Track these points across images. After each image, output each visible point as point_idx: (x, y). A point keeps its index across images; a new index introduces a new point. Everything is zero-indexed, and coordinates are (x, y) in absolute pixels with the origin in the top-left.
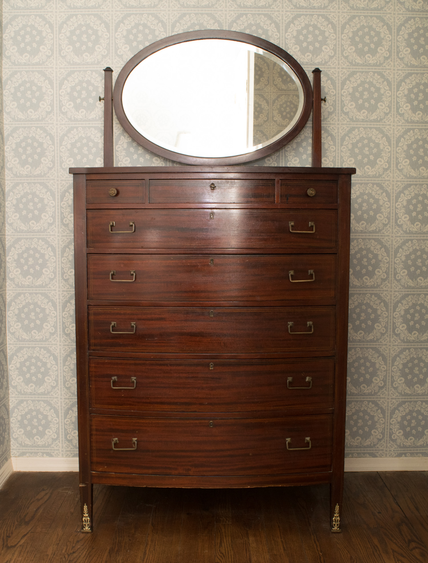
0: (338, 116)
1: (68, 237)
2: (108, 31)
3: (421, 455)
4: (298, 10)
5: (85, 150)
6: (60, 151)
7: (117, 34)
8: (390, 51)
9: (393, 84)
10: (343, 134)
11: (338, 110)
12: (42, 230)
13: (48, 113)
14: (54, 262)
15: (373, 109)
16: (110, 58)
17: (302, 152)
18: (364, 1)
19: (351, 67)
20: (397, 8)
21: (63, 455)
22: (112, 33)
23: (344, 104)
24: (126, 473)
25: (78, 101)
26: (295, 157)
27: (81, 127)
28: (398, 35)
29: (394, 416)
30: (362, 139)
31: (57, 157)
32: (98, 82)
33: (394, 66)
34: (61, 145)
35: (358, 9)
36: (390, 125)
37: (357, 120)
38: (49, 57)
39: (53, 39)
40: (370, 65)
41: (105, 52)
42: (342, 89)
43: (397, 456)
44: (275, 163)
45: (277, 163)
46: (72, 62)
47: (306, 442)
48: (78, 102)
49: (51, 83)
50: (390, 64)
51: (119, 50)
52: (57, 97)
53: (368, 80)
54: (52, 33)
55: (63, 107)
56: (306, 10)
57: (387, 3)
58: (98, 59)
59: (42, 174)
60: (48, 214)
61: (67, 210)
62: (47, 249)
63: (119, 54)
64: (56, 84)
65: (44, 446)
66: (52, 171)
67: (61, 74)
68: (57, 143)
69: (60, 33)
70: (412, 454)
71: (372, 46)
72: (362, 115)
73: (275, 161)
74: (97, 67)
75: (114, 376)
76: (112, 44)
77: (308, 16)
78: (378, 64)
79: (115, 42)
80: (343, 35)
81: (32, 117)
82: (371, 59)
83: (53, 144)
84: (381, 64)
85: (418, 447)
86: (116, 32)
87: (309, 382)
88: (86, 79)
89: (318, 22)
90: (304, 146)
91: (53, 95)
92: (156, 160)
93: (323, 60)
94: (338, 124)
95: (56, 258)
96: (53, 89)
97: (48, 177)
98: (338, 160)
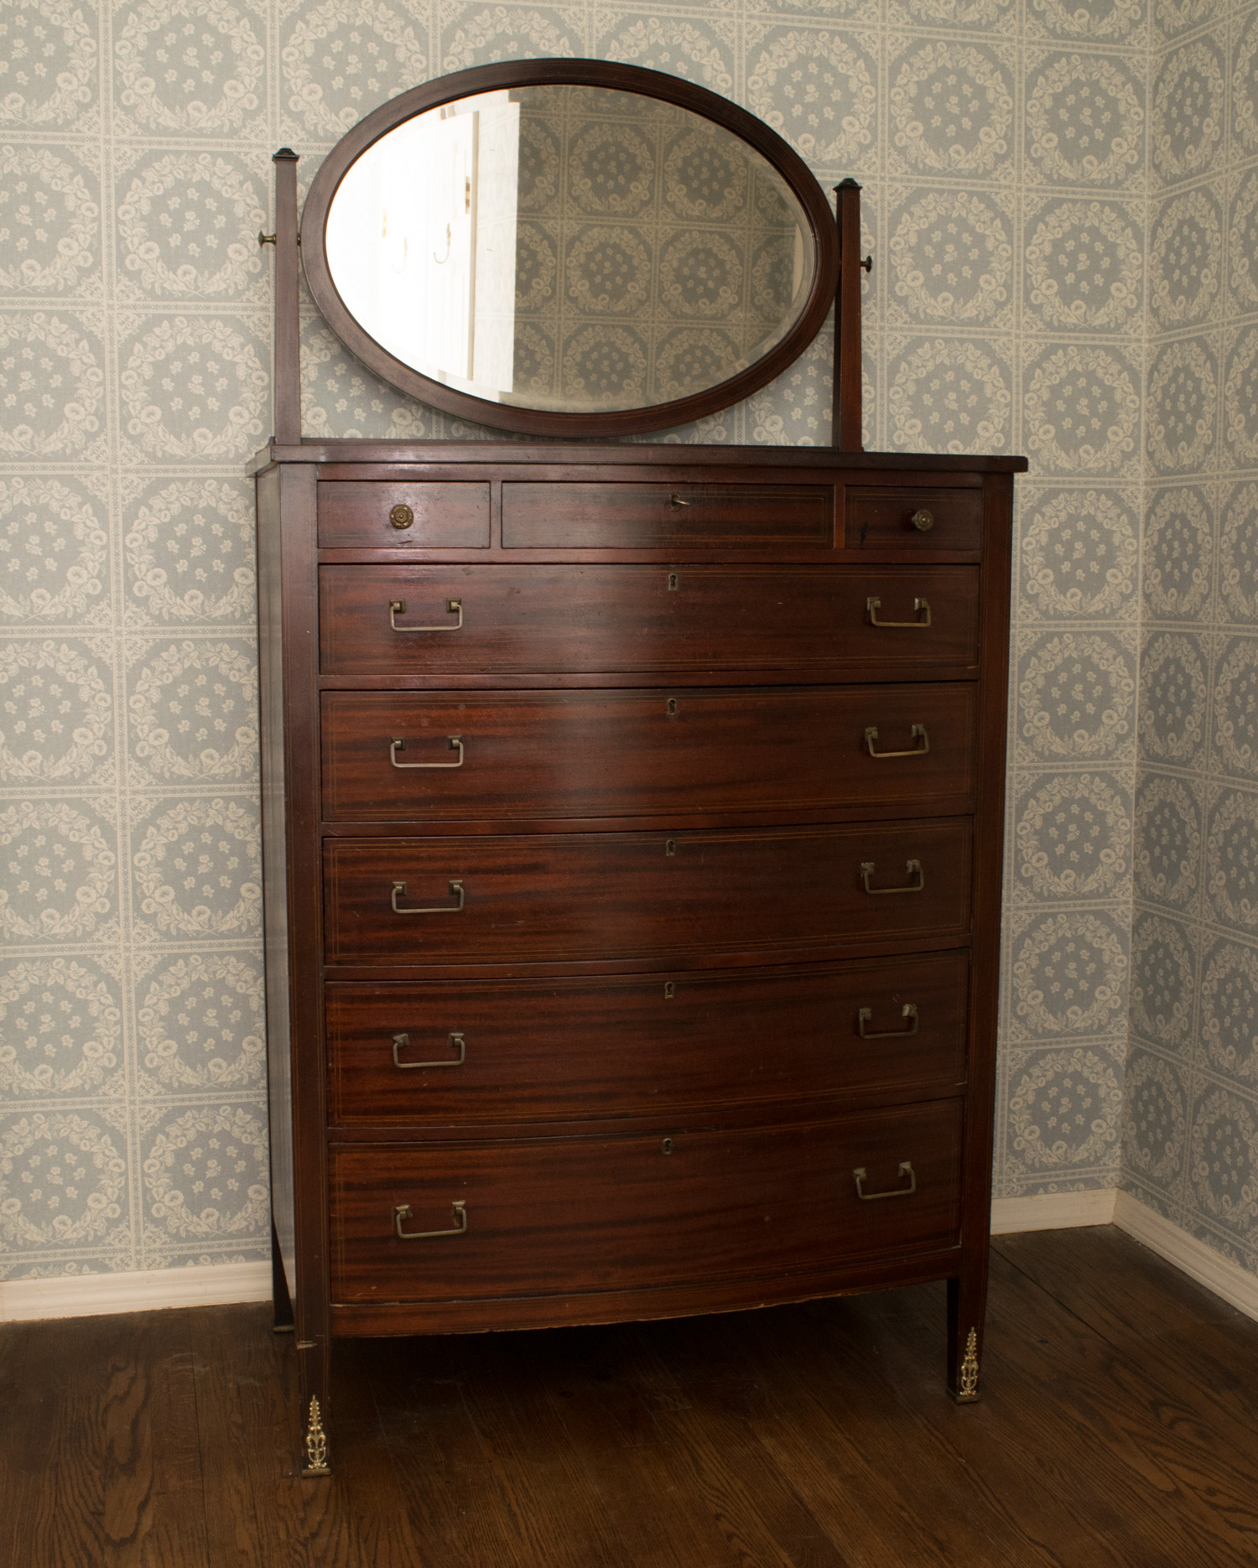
0: (882, 308)
1: (148, 636)
2: (262, 42)
3: (1082, 1186)
4: (779, 15)
5: (196, 384)
6: (122, 386)
7: (286, 50)
8: (1008, 139)
9: (1016, 227)
10: (894, 354)
11: (882, 290)
12: (69, 616)
13: (84, 272)
14: (107, 709)
15: (967, 290)
16: (265, 121)
17: (791, 400)
18: (946, 4)
19: (913, 177)
20: (1026, 27)
21: (139, 1264)
22: (273, 48)
23: (897, 276)
24: (432, 1300)
25: (175, 240)
26: (773, 413)
27: (184, 316)
28: (1029, 98)
29: (1019, 1091)
30: (941, 369)
31: (113, 402)
32: (231, 186)
33: (1019, 179)
34: (123, 368)
35: (931, 22)
36: (1008, 334)
37: (929, 320)
38: (83, 107)
39: (95, 54)
40: (959, 174)
41: (251, 102)
42: (891, 235)
43: (1025, 1194)
44: (722, 428)
45: (727, 430)
46: (153, 126)
47: (901, 1173)
48: (172, 245)
49: (92, 183)
50: (1009, 173)
51: (293, 98)
52: (109, 226)
53: (955, 215)
54: (95, 36)
55: (130, 257)
56: (801, 17)
57: (1003, 11)
58: (231, 122)
59: (68, 451)
60: (86, 568)
61: (145, 556)
62: (86, 670)
63: (293, 109)
64: (108, 187)
65: (83, 1243)
66: (97, 444)
67: (120, 158)
68: (112, 361)
69: (117, 38)
70: (1062, 1186)
71: (967, 123)
72: (940, 306)
73: (723, 425)
74: (228, 145)
75: (401, 1032)
76: (273, 78)
77: (806, 33)
78: (980, 171)
79: (281, 74)
80: (894, 91)
81: (34, 284)
82: (964, 160)
83: (101, 365)
84: (987, 173)
85: (1075, 1166)
86: (284, 44)
87: (910, 1019)
88: (196, 178)
89: (831, 51)
90: (798, 385)
91: (97, 219)
92: (402, 416)
93: (843, 156)
94: (882, 329)
95: (112, 697)
96: (98, 203)
97: (86, 460)
98: (882, 423)
